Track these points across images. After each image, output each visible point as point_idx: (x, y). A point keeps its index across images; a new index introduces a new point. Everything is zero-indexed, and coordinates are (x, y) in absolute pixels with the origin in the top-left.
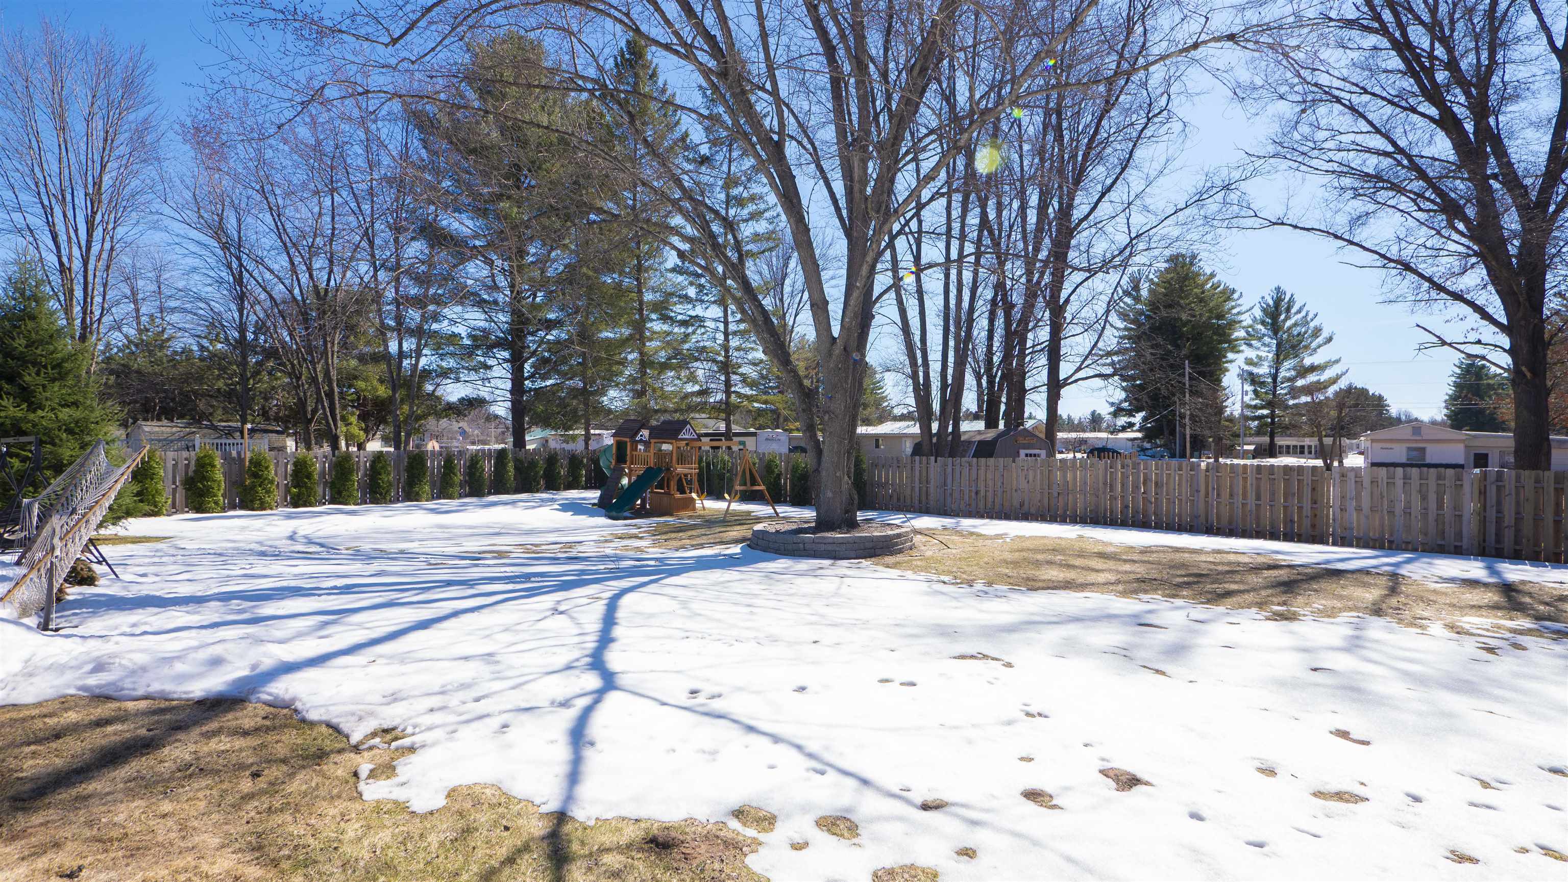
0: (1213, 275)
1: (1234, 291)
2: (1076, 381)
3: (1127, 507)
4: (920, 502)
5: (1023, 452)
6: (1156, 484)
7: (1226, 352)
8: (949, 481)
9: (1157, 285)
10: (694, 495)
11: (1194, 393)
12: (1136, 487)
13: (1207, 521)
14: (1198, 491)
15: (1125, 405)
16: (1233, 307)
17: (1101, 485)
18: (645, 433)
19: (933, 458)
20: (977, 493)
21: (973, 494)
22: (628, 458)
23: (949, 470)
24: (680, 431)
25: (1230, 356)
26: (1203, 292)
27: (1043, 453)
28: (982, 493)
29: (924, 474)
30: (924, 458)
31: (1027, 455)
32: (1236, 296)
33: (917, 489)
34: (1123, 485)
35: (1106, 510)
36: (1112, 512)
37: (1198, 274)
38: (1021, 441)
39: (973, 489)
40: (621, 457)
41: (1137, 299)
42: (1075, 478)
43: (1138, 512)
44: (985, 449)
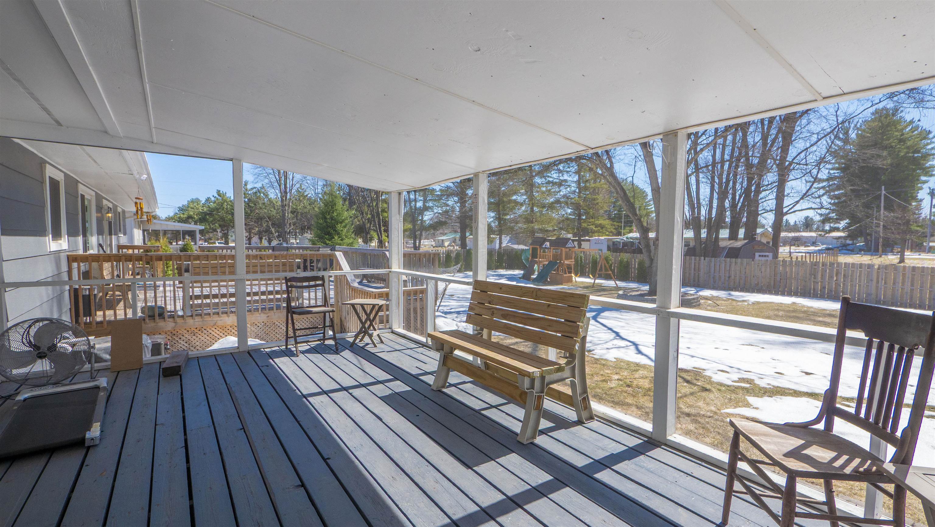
0: (912, 122)
1: (930, 132)
2: (795, 212)
3: (824, 288)
4: (694, 281)
5: (757, 254)
6: (844, 275)
7: (920, 176)
8: (712, 271)
9: (864, 131)
10: (573, 275)
11: (889, 207)
12: (831, 277)
13: (877, 297)
14: (872, 280)
15: (833, 215)
16: (928, 144)
17: (808, 275)
18: (548, 244)
19: (703, 258)
20: (729, 277)
21: (727, 279)
22: (538, 256)
23: (712, 264)
24: (566, 243)
25: (923, 178)
26: (902, 135)
27: (771, 255)
28: (733, 277)
29: (697, 265)
30: (697, 258)
31: (760, 256)
32: (931, 136)
33: (692, 274)
34: (822, 275)
35: (810, 289)
36: (814, 289)
37: (899, 122)
38: (756, 247)
39: (727, 275)
40: (534, 254)
41: (846, 141)
42: (791, 271)
43: (831, 291)
44: (733, 253)
